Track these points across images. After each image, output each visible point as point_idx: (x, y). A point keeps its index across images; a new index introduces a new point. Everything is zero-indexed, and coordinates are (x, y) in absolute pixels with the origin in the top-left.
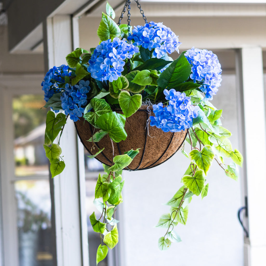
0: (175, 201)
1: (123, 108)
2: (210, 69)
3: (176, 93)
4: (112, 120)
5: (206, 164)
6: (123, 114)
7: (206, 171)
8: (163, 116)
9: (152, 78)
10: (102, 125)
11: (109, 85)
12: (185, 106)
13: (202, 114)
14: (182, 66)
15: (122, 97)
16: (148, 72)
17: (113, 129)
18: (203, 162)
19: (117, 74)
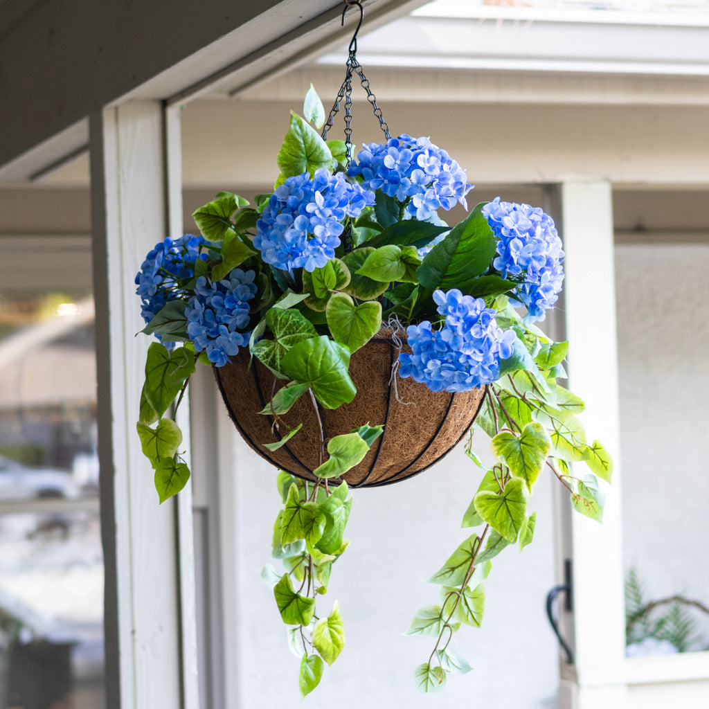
0: (451, 572)
2: (540, 247)
3: (462, 299)
4: (322, 355)
5: (530, 466)
7: (530, 482)
8: (430, 352)
9: (404, 264)
10: (296, 368)
11: (303, 279)
12: (483, 330)
13: (521, 350)
14: (476, 237)
15: (335, 308)
16: (395, 250)
17: (322, 377)
18: (524, 461)
19: (324, 254)
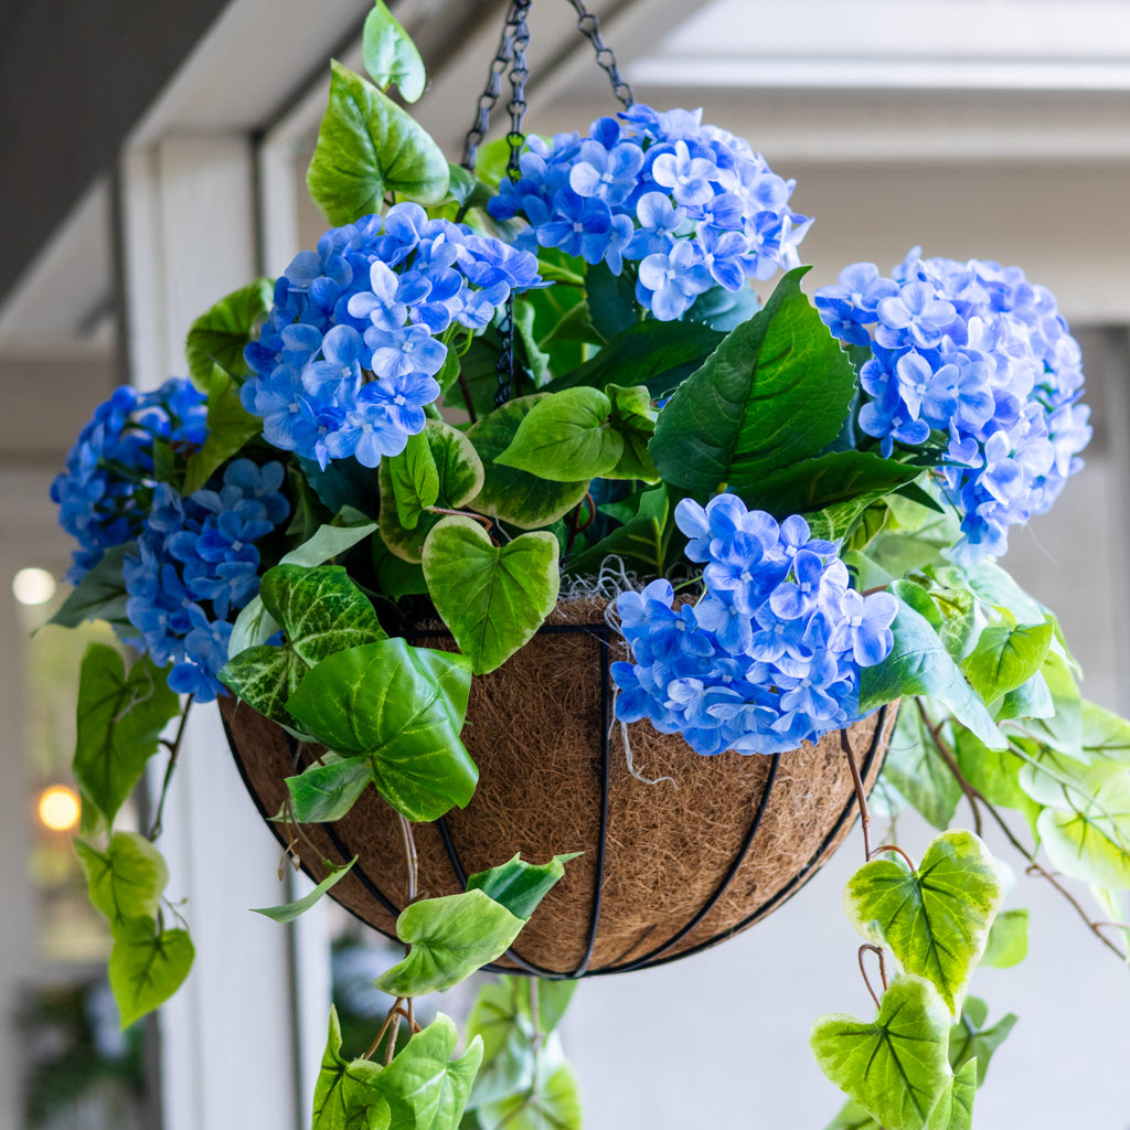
1: (455, 619)
2: (978, 371)
3: (749, 521)
4: (385, 689)
5: (947, 945)
6: (457, 651)
7: (951, 986)
8: (675, 659)
9: (619, 436)
10: (324, 722)
11: (380, 482)
12: (805, 598)
13: (919, 641)
14: (795, 355)
15: (445, 555)
16: (592, 398)
17: (390, 744)
18: (931, 933)
19: (397, 422)
